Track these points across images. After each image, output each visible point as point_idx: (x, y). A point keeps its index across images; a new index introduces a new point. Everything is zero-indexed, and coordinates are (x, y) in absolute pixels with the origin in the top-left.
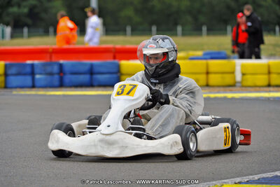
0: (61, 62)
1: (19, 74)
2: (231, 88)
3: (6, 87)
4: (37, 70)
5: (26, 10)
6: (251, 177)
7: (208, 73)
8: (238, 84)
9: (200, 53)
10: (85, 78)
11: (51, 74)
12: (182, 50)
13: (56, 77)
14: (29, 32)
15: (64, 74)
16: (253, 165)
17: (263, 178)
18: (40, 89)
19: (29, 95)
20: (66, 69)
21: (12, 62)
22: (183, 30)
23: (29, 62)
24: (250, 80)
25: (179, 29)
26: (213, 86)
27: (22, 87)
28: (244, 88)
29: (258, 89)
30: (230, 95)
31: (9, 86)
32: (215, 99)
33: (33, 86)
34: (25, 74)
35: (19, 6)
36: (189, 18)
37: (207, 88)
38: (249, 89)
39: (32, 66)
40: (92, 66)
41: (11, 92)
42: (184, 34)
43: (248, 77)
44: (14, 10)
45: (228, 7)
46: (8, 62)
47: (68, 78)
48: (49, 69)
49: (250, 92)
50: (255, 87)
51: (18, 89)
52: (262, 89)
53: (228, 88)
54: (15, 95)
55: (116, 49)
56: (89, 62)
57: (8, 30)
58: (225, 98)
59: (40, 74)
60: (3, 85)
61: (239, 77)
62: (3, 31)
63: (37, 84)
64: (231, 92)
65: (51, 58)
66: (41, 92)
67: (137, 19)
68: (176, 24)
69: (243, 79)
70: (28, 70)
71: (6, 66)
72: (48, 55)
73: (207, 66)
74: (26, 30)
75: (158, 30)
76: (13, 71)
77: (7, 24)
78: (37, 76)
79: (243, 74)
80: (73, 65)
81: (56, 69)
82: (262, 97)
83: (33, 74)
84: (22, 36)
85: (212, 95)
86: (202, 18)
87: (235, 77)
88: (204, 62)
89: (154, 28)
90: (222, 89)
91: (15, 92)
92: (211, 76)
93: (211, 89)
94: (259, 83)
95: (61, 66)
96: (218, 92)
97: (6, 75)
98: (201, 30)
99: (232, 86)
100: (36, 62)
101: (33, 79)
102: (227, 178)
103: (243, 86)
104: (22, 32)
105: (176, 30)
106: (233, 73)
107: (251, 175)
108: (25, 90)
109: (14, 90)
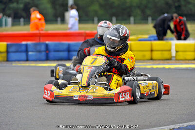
0: (47, 42)
1: (16, 51)
2: (168, 61)
3: (8, 61)
4: (30, 49)
5: (22, 6)
6: (181, 125)
7: (152, 51)
8: (173, 59)
9: (146, 36)
10: (65, 54)
11: (40, 51)
12: (134, 34)
13: (44, 53)
14: (24, 21)
15: (49, 51)
16: (183, 116)
17: (190, 125)
18: (32, 62)
19: (24, 66)
20: (51, 48)
21: (12, 43)
22: (134, 20)
23: (24, 43)
24: (182, 55)
25: (132, 19)
26: (156, 60)
27: (19, 61)
28: (177, 61)
29: (187, 62)
30: (167, 66)
31: (10, 59)
32: (157, 69)
33: (27, 60)
34: (21, 52)
35: (17, 3)
36: (139, 12)
37: (151, 61)
38: (181, 62)
39: (27, 45)
40: (69, 45)
42: (135, 23)
43: (180, 53)
44: (14, 5)
45: (167, 4)
46: (9, 43)
47: (52, 54)
48: (38, 48)
49: (182, 64)
50: (186, 61)
51: (16, 62)
52: (190, 62)
53: (166, 61)
54: (14, 66)
55: (86, 33)
56: (67, 42)
57: (10, 20)
58: (164, 68)
59: (32, 51)
60: (6, 59)
61: (174, 54)
62: (6, 21)
63: (30, 58)
64: (168, 64)
65: (40, 40)
66: (33, 64)
67: (101, 12)
68: (129, 16)
69: (176, 55)
70: (24, 48)
71: (8, 46)
72: (38, 38)
73: (151, 45)
74: (22, 20)
75: (116, 20)
76: (13, 49)
77: (9, 16)
78: (30, 53)
79: (177, 51)
80: (56, 45)
81: (43, 48)
82: (190, 68)
83: (27, 51)
84: (20, 25)
85: (155, 67)
86: (148, 12)
87: (171, 54)
88: (149, 42)
89: (114, 19)
90: (162, 62)
91: (14, 64)
92: (154, 53)
93: (154, 62)
94: (188, 58)
95: (47, 46)
96: (159, 64)
97: (8, 52)
98: (147, 20)
99: (169, 60)
100: (29, 43)
101: (27, 55)
102: (164, 126)
103: (177, 60)
104: (20, 21)
105: (130, 20)
106: (170, 50)
107: (182, 123)
108: (22, 62)
109: (13, 62)
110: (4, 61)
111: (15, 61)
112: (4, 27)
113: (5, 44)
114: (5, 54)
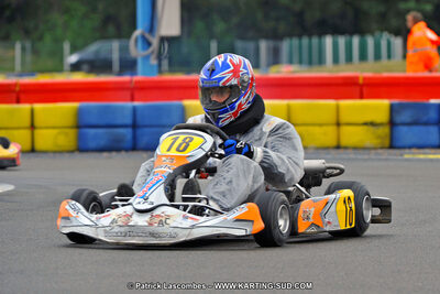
1: (415, 123)
3: (392, 147)
5: (428, 8)
19: (432, 160)
21: (404, 101)
23: (433, 101)
27: (421, 147)
34: (426, 124)
41: (402, 155)
44: (410, 6)
46: (396, 101)
51: (414, 150)
54: (407, 160)
57: (398, 43)
60: (387, 143)
62: (389, 44)
70: (433, 115)
71: (392, 108)
76: (404, 117)
77: (396, 33)
91: (408, 155)
97: (392, 123)
108: (427, 151)
109: (407, 151)
110: (382, 148)
111: (410, 147)
112: (384, 61)
113: (385, 103)
114: (386, 130)
